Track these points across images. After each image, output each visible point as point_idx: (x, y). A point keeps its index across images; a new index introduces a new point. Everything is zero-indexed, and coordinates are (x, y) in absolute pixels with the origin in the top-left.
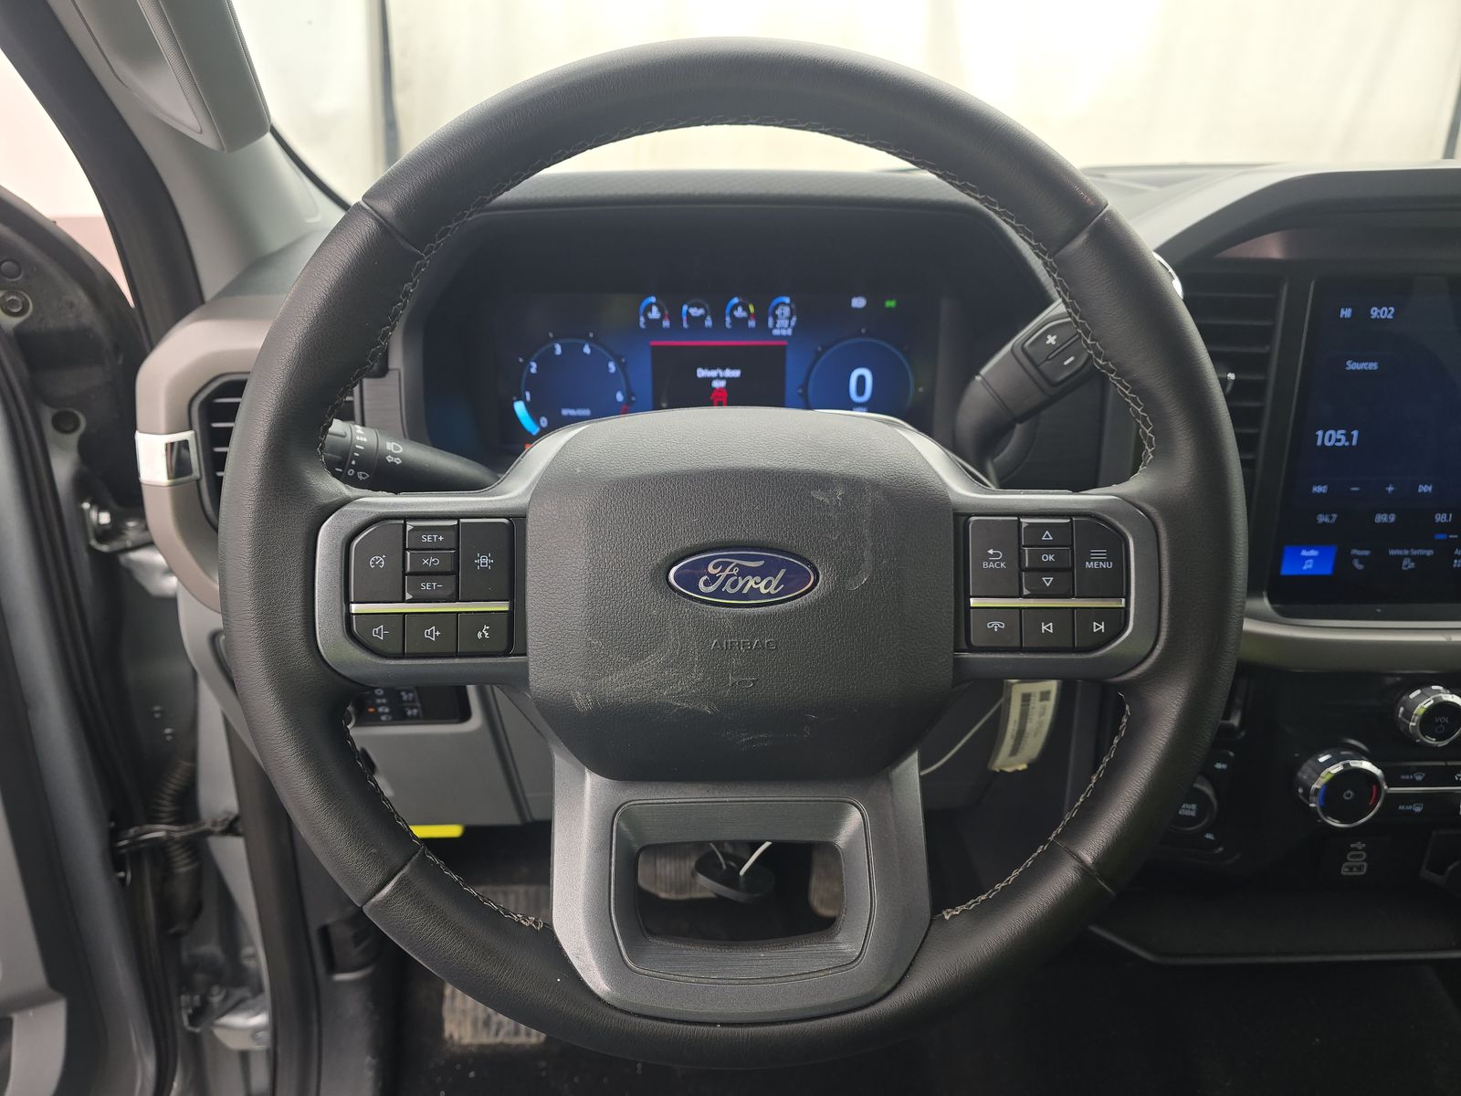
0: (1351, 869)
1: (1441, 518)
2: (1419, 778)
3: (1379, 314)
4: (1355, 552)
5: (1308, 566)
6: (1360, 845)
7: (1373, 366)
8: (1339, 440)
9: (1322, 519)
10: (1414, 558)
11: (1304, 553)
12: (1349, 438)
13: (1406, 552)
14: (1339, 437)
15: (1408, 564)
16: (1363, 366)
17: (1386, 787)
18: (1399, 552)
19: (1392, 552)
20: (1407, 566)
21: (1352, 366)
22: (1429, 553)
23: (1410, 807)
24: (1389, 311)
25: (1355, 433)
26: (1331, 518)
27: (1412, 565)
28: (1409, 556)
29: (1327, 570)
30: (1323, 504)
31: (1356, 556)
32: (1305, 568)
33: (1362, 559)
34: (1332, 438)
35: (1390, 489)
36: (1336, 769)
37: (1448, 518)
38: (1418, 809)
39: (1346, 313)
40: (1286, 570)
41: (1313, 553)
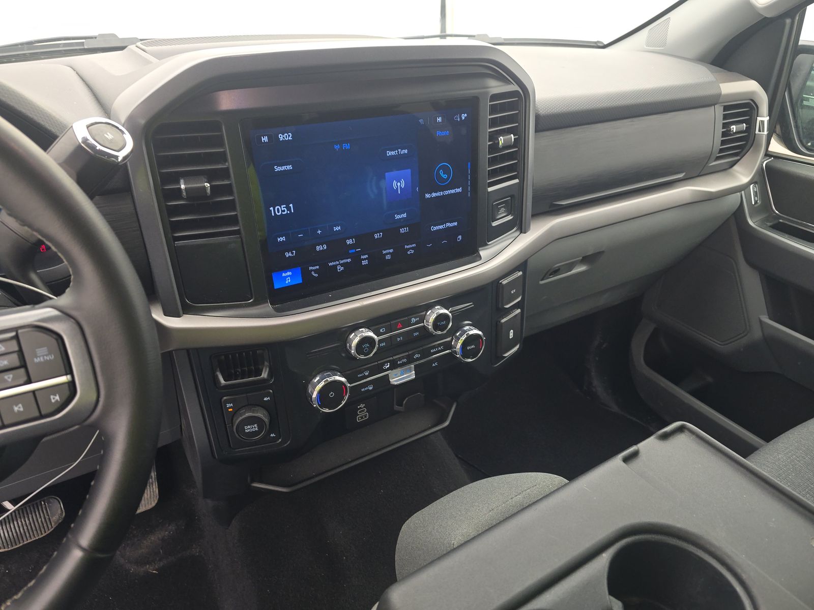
0: (362, 418)
1: (349, 242)
2: (367, 374)
3: (284, 138)
4: (311, 268)
5: (288, 281)
6: (362, 406)
7: (289, 167)
8: (284, 211)
9: (288, 255)
10: (342, 265)
11: (284, 275)
12: (289, 209)
13: (338, 263)
14: (283, 209)
15: (340, 269)
16: (284, 168)
17: (349, 385)
18: (334, 263)
19: (330, 264)
20: (339, 270)
21: (278, 169)
22: (349, 260)
23: (367, 388)
24: (289, 136)
25: (291, 205)
26: (292, 253)
27: (342, 268)
28: (339, 264)
29: (299, 280)
30: (286, 247)
31: (312, 270)
32: (287, 282)
33: (315, 271)
34: (280, 210)
35: (319, 232)
36: (322, 384)
37: (353, 241)
38: (371, 388)
39: (265, 139)
40: (277, 286)
41: (289, 273)
